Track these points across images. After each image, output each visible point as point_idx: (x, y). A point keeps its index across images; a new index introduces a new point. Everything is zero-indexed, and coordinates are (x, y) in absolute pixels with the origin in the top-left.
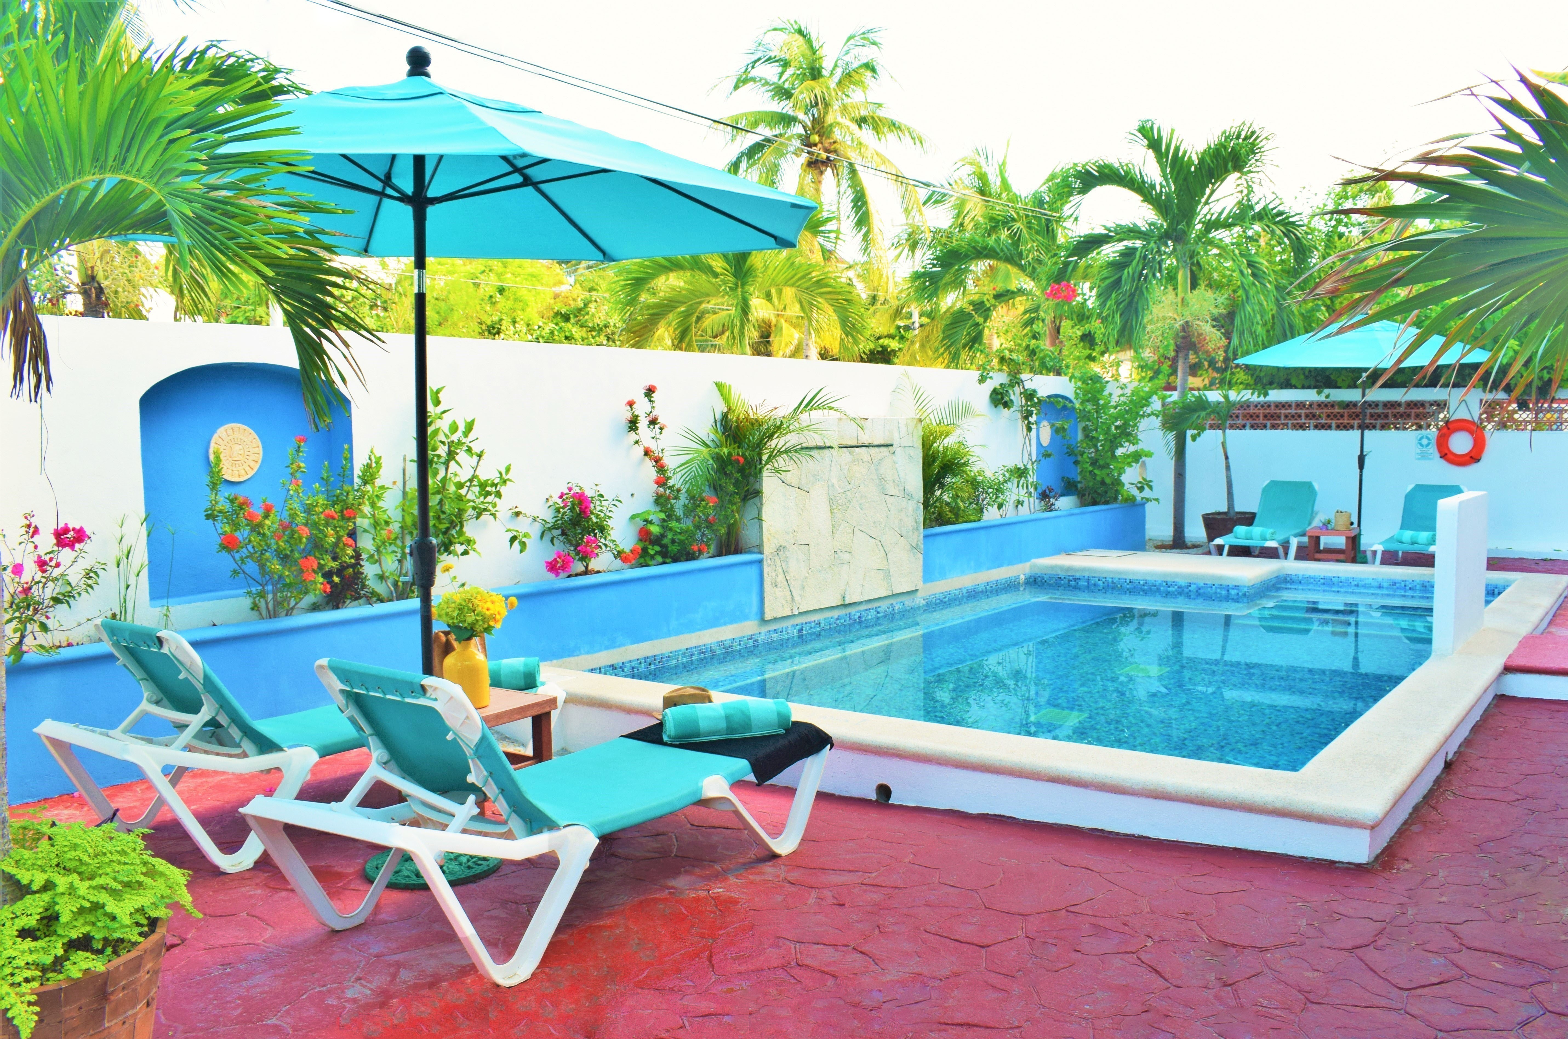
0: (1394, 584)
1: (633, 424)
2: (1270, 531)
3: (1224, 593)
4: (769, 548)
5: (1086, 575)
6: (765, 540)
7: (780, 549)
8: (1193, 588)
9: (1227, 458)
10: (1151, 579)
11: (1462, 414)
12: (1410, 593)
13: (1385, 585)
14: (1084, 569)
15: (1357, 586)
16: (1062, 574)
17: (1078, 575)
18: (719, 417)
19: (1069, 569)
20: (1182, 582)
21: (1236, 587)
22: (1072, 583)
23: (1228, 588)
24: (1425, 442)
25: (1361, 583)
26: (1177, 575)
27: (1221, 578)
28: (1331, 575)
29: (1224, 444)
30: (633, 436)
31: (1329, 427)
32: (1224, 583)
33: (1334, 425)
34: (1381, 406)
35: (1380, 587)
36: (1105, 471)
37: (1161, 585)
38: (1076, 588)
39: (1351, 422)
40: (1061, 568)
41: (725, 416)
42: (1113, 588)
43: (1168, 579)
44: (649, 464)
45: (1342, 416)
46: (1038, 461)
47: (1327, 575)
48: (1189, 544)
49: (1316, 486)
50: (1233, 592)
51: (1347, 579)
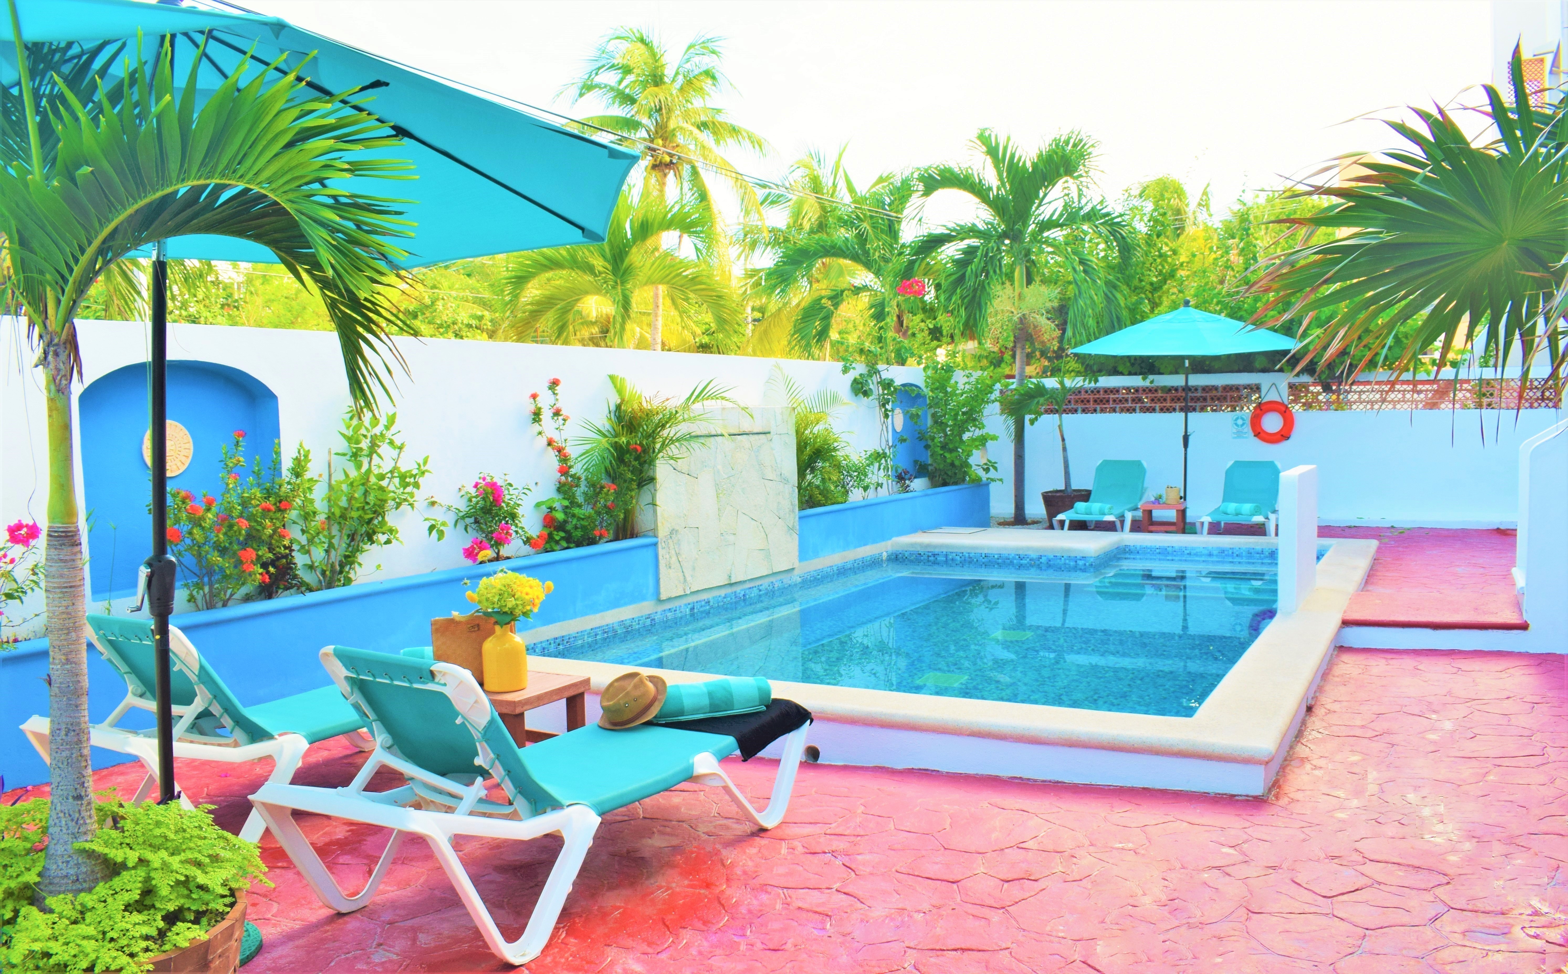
0: (1223, 551)
1: (537, 416)
2: (1108, 506)
3: (1072, 563)
4: (662, 532)
5: (945, 550)
6: (659, 524)
7: (673, 532)
8: (1043, 560)
9: (1063, 440)
10: (1005, 553)
11: (1271, 396)
12: (1238, 559)
13: (1215, 553)
14: (942, 546)
15: (1189, 554)
16: (921, 551)
17: (936, 551)
18: (613, 408)
19: (928, 546)
20: (1034, 555)
21: (1084, 558)
22: (932, 558)
23: (1075, 559)
24: (1240, 422)
25: (1193, 552)
26: (1028, 548)
27: (1069, 550)
28: (1166, 545)
29: (1060, 427)
30: (536, 428)
31: (1153, 410)
32: (1073, 555)
33: (1158, 408)
34: (1200, 390)
35: (1210, 555)
36: (954, 454)
37: (1014, 558)
38: (935, 563)
39: (1174, 405)
40: (921, 545)
41: (618, 407)
42: (970, 562)
43: (1021, 553)
44: (552, 454)
45: (1165, 400)
46: (894, 446)
47: (1161, 545)
48: (1029, 521)
49: (1145, 464)
50: (1081, 563)
51: (1180, 549)
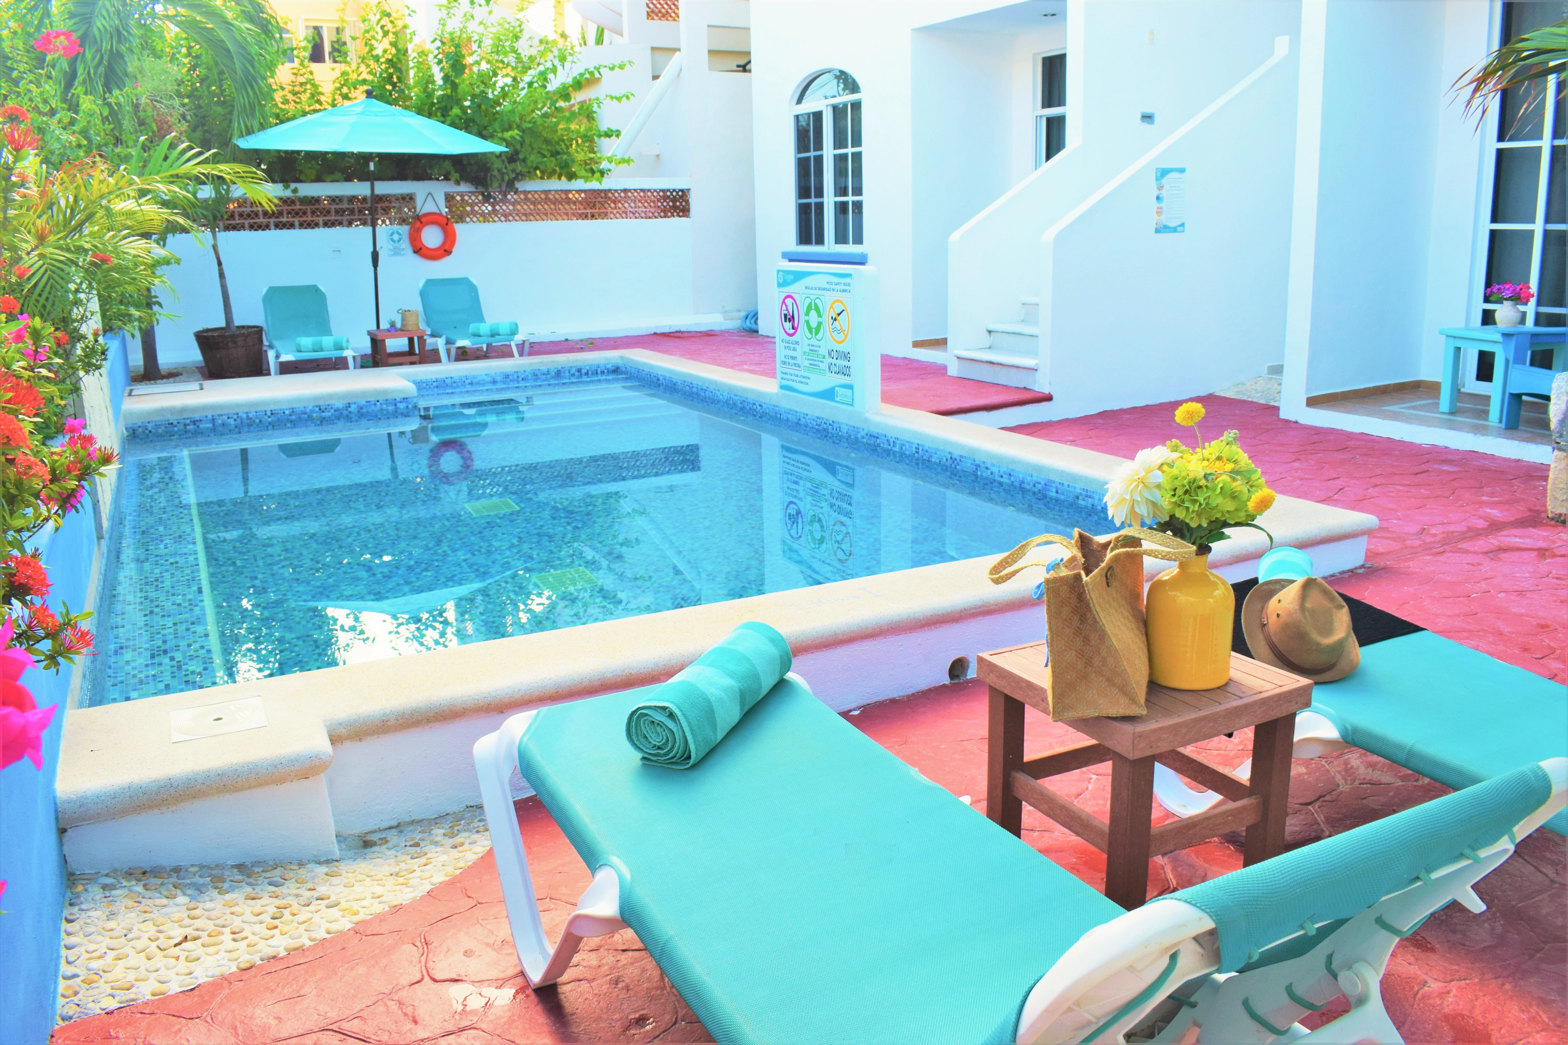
0: (507, 376)
3: (391, 408)
8: (353, 408)
9: (220, 263)
10: (299, 406)
11: (430, 207)
12: (522, 384)
13: (499, 379)
14: (204, 408)
15: (471, 384)
16: (173, 419)
17: (197, 416)
19: (183, 410)
20: (339, 404)
21: (405, 399)
22: (191, 427)
23: (395, 403)
24: (396, 237)
25: (475, 381)
26: (331, 396)
27: (385, 392)
28: (443, 376)
29: (215, 247)
31: (291, 226)
32: (390, 397)
33: (297, 224)
34: (345, 200)
35: (494, 382)
37: (312, 411)
38: (197, 433)
39: (316, 219)
40: (172, 411)
42: (250, 425)
43: (321, 403)
45: (305, 213)
47: (439, 376)
48: (163, 373)
49: (322, 288)
50: (402, 406)
51: (460, 378)
